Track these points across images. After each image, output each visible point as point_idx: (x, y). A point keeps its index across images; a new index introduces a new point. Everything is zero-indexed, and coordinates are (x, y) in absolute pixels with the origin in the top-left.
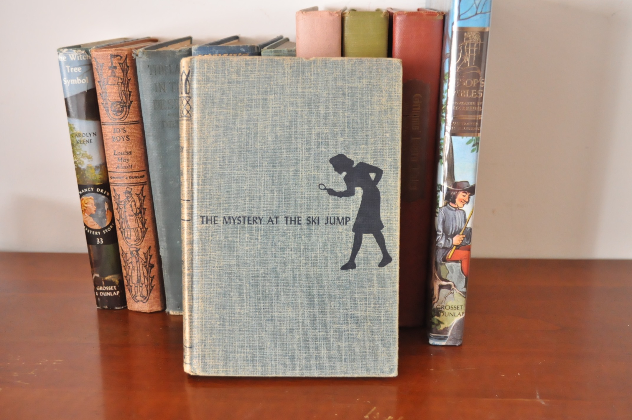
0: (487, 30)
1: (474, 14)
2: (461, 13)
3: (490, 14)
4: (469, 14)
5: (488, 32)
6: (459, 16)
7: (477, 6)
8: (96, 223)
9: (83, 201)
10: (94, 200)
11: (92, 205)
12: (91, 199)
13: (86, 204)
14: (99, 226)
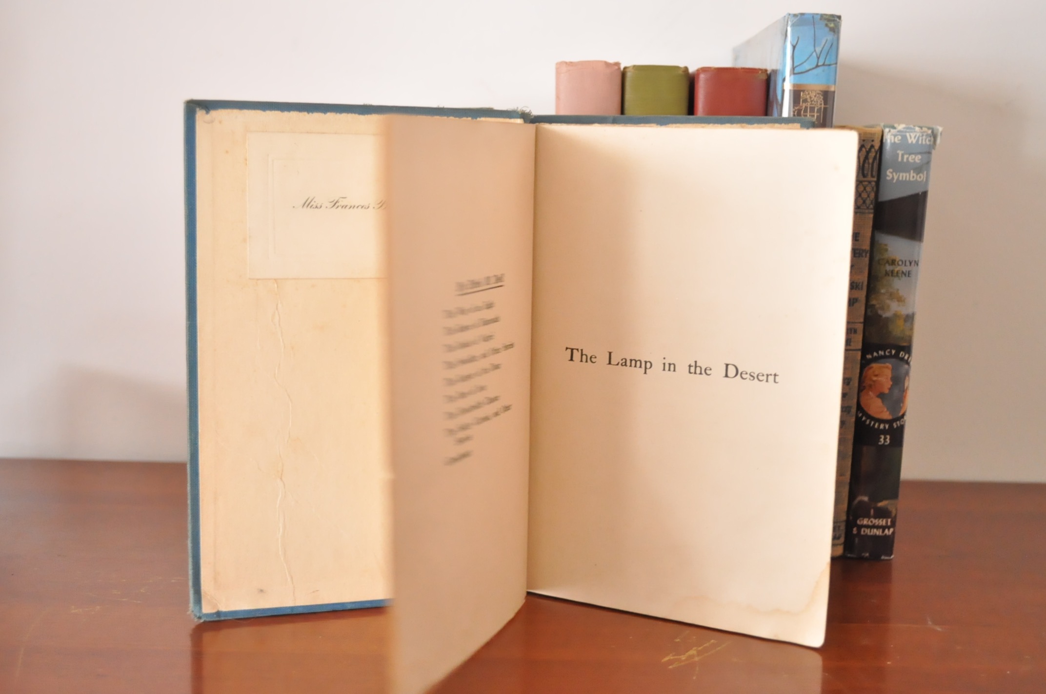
0: (832, 89)
1: (814, 65)
2: (795, 65)
3: (836, 67)
4: (807, 66)
5: (834, 92)
6: (793, 68)
7: (818, 56)
8: (886, 410)
9: (871, 371)
10: (893, 369)
11: (887, 378)
12: (887, 367)
13: (876, 376)
14: (890, 414)
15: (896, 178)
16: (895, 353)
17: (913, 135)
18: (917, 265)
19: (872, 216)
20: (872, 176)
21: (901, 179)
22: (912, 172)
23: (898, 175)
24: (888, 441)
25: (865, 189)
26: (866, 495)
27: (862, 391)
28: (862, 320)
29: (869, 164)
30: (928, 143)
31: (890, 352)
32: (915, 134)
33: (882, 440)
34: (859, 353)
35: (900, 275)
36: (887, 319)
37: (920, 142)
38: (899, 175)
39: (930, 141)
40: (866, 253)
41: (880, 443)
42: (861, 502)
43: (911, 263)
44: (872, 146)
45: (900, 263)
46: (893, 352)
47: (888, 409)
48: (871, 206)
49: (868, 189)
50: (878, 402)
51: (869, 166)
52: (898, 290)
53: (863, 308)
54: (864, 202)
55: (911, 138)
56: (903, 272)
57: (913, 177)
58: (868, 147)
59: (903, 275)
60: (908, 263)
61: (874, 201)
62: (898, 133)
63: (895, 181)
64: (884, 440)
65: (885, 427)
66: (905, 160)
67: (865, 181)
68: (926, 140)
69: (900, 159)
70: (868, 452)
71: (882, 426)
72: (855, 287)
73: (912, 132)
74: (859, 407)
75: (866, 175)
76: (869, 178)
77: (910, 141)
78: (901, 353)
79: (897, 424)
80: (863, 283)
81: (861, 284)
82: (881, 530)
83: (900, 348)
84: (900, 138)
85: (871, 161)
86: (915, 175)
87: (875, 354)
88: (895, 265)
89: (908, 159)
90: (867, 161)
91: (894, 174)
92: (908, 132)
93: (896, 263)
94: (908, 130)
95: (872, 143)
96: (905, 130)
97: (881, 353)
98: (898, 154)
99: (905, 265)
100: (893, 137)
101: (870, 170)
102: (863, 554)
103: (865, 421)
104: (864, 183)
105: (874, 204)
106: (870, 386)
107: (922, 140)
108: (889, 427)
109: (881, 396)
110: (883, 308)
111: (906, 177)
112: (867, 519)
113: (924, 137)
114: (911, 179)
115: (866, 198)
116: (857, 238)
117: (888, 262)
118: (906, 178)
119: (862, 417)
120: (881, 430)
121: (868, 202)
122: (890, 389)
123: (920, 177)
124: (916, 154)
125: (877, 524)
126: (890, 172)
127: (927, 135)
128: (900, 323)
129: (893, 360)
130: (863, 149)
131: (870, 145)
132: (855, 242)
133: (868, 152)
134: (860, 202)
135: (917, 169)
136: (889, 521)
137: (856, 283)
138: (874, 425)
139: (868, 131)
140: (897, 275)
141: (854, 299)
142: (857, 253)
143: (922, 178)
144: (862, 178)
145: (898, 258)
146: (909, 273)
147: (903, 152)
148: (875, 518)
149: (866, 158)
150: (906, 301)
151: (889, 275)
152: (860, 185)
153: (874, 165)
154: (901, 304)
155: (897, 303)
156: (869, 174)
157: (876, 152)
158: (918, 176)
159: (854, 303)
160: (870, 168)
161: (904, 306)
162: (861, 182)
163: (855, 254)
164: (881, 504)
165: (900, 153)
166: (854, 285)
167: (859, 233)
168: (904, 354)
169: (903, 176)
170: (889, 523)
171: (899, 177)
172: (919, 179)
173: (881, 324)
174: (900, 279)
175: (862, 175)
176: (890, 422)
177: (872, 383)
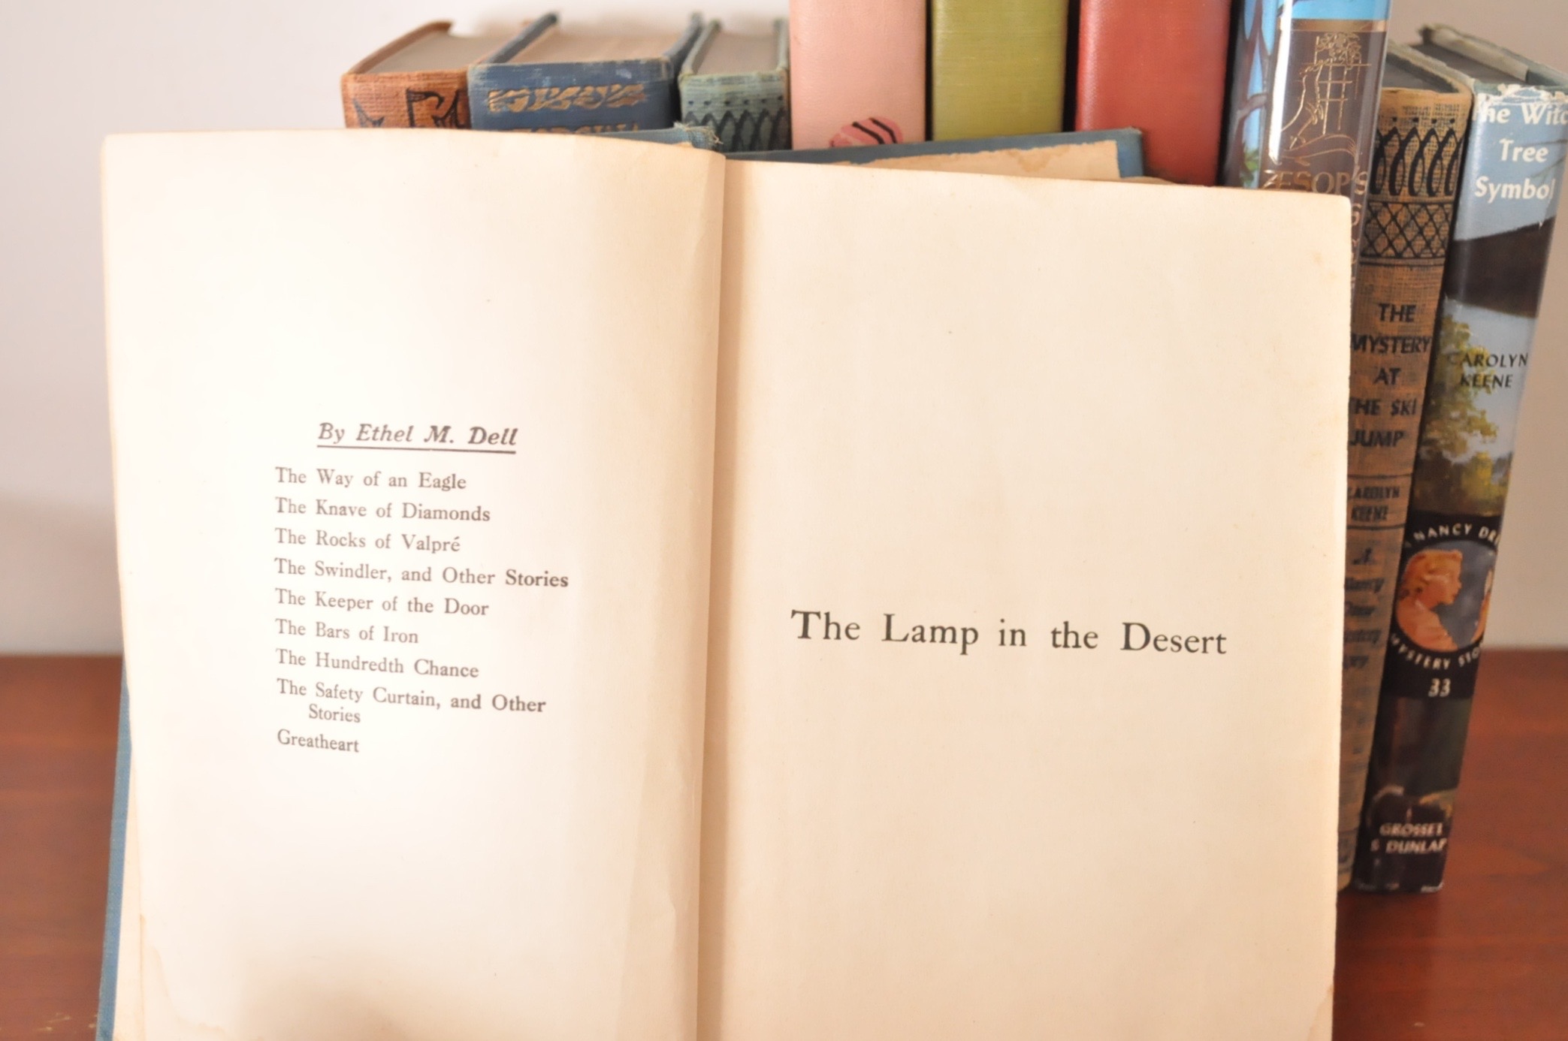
5: (1384, 35)
8: (1446, 634)
9: (1421, 564)
10: (1464, 561)
11: (1452, 577)
12: (1454, 557)
13: (1431, 572)
14: (1454, 641)
15: (1493, 193)
16: (1470, 531)
17: (1534, 107)
18: (1525, 362)
19: (1440, 270)
20: (1447, 192)
21: (1503, 195)
22: (1527, 181)
23: (1499, 186)
24: (1447, 689)
25: (1431, 219)
26: (1399, 784)
27: (1402, 598)
28: (1410, 470)
29: (1442, 169)
31: (1462, 529)
32: (1538, 105)
33: (1436, 688)
34: (1401, 531)
35: (1490, 384)
36: (1460, 468)
37: (1548, 122)
38: (1501, 188)
40: (1426, 343)
41: (1431, 694)
42: (1389, 797)
43: (1512, 360)
44: (1451, 133)
45: (1492, 361)
46: (1468, 528)
47: (1449, 633)
48: (1442, 251)
49: (1438, 218)
50: (1434, 621)
51: (1442, 174)
52: (1483, 413)
53: (1413, 447)
54: (1428, 245)
55: (1529, 112)
56: (1496, 378)
57: (1529, 192)
58: (1442, 133)
59: (1497, 384)
60: (1507, 361)
61: (1447, 242)
62: (1505, 104)
63: (1491, 201)
64: (1441, 688)
65: (1442, 665)
66: (1515, 158)
67: (1431, 204)
68: (1560, 114)
69: (1504, 157)
70: (1407, 710)
71: (1437, 664)
73: (1533, 101)
74: (1395, 628)
75: (1434, 190)
76: (1441, 197)
77: (1527, 120)
78: (1483, 530)
79: (1465, 659)
80: (1415, 401)
81: (1412, 404)
82: (1423, 845)
83: (1478, 522)
84: (1507, 112)
85: (1446, 162)
86: (1533, 188)
87: (1432, 532)
88: (1481, 365)
89: (1520, 155)
90: (1438, 162)
91: (1491, 186)
92: (1527, 101)
93: (1484, 362)
94: (1525, 98)
95: (1451, 126)
96: (1518, 97)
98: (1502, 146)
99: (1502, 365)
100: (1493, 111)
101: (1443, 181)
102: (1388, 885)
103: (1406, 654)
104: (1429, 207)
105: (1446, 246)
106: (1419, 590)
107: (1553, 116)
108: (1450, 665)
109: (1440, 609)
110: (1451, 447)
111: (1515, 190)
112: (1400, 825)
113: (1557, 111)
114: (1525, 196)
115: (1433, 237)
116: (1411, 316)
117: (1467, 359)
118: (1514, 194)
119: (1399, 646)
120: (1436, 670)
121: (1435, 244)
122: (1457, 597)
123: (1543, 192)
124: (1538, 145)
125: (1417, 833)
126: (1482, 182)
128: (1485, 474)
129: (1467, 544)
130: (1433, 139)
131: (1446, 129)
132: (1402, 324)
133: (1442, 145)
134: (1420, 243)
135: (1538, 176)
136: (1440, 827)
137: (1404, 402)
138: (1422, 661)
139: (1443, 102)
140: (1484, 385)
141: (1396, 433)
142: (1408, 345)
143: (1546, 194)
144: (1424, 196)
145: (1488, 352)
146: (1507, 381)
147: (1512, 142)
148: (1414, 822)
149: (1438, 156)
150: (1498, 433)
151: (1468, 384)
152: (1419, 211)
153: (1454, 171)
154: (1487, 438)
155: (1480, 437)
156: (1442, 190)
157: (1458, 145)
158: (1540, 190)
159: (1396, 439)
160: (1444, 176)
161: (1493, 442)
162: (1424, 205)
163: (1404, 345)
164: (1426, 800)
165: (1506, 143)
166: (1400, 407)
167: (1414, 307)
168: (1487, 532)
169: (1508, 190)
170: (1439, 831)
171: (1500, 192)
172: (1540, 196)
173: (1447, 477)
174: (1489, 392)
175: (1424, 192)
176: (1452, 656)
177: (1422, 585)
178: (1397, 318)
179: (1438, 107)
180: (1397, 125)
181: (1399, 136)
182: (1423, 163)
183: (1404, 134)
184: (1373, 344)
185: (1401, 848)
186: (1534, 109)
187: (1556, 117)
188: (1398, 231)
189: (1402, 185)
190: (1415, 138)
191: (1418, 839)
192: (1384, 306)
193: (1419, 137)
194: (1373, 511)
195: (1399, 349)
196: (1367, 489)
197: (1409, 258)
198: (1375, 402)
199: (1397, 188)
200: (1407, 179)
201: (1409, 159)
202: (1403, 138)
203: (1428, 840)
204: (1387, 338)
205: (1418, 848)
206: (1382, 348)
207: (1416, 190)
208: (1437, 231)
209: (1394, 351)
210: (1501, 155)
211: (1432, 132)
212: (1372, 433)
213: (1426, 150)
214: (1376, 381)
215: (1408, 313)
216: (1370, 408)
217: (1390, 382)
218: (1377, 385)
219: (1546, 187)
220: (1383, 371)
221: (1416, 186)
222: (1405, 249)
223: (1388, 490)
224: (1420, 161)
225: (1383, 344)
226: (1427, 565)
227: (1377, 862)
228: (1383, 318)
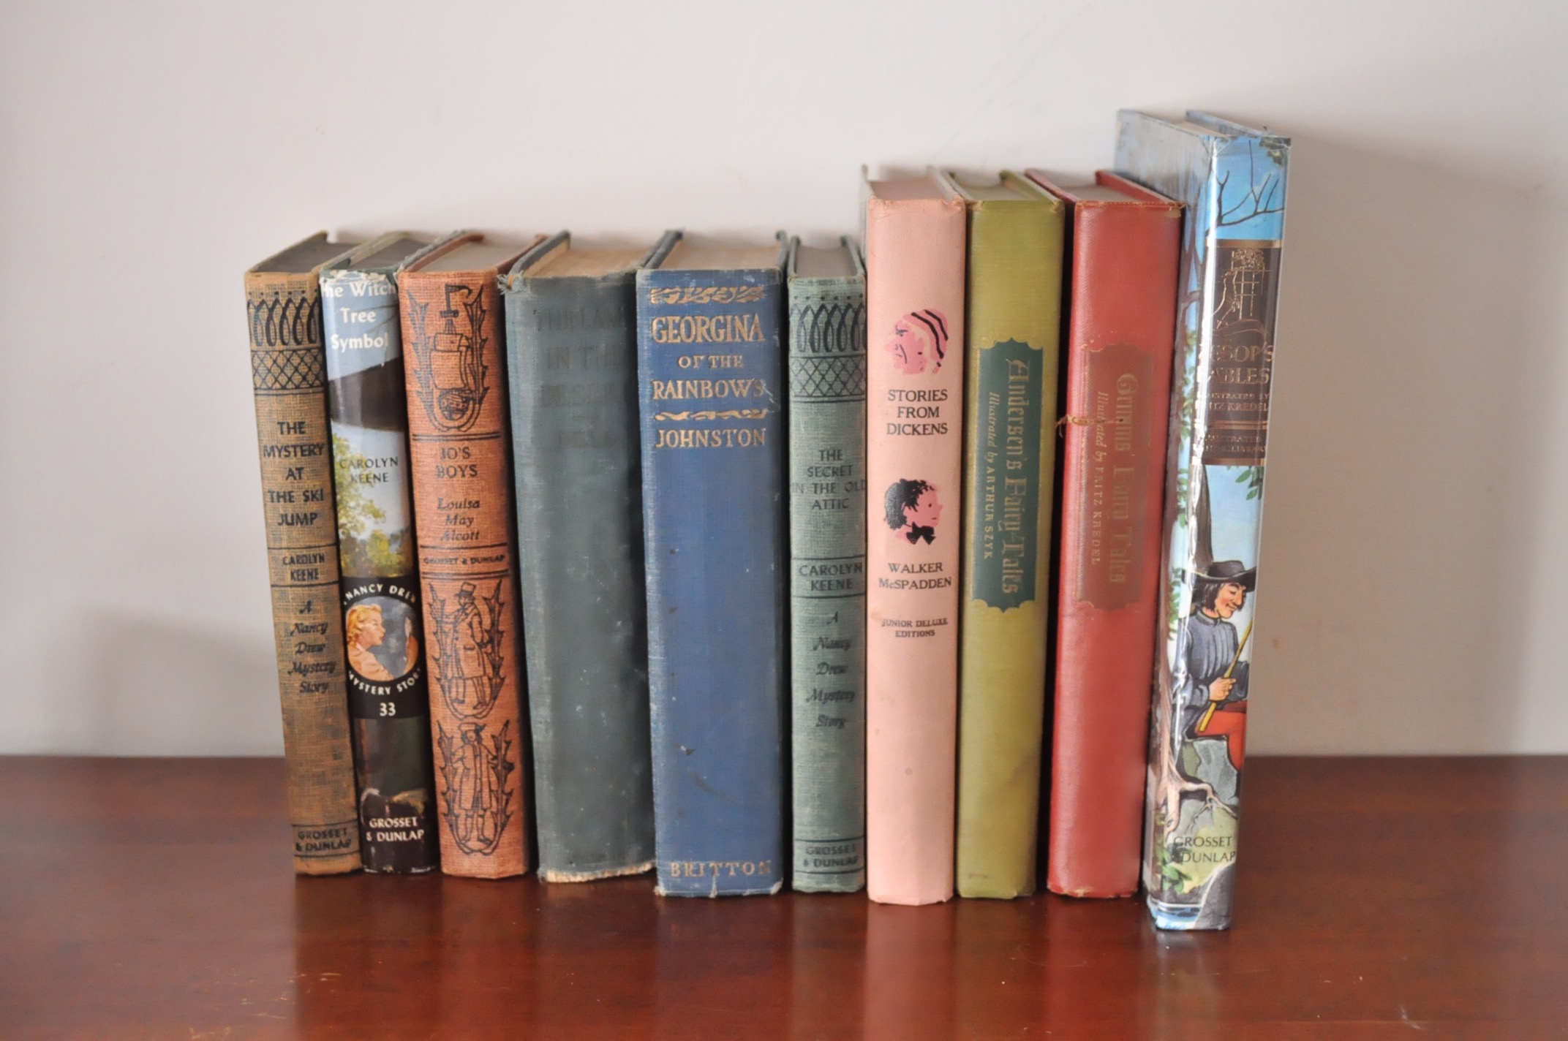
8: (382, 668)
9: (354, 617)
10: (383, 612)
11: (376, 625)
12: (375, 609)
13: (362, 622)
14: (389, 672)
15: (344, 346)
16: (382, 589)
19: (319, 396)
20: (311, 341)
21: (351, 347)
22: (365, 336)
23: (348, 340)
24: (390, 711)
25: (302, 360)
26: (375, 787)
27: (348, 643)
28: (333, 541)
29: (302, 325)
30: (383, 293)
31: (375, 588)
32: (361, 283)
33: (384, 709)
35: (371, 480)
36: (364, 543)
37: (370, 294)
38: (349, 342)
39: (384, 290)
40: (322, 448)
41: (382, 715)
42: (370, 797)
43: (384, 462)
44: (304, 300)
45: (369, 463)
46: (380, 587)
47: (384, 667)
48: (317, 383)
49: (307, 359)
50: (372, 658)
51: (303, 328)
52: (371, 501)
53: (330, 526)
54: (304, 378)
55: (356, 289)
56: (375, 476)
57: (369, 343)
58: (297, 301)
59: (376, 480)
60: (380, 463)
62: (338, 284)
63: (343, 351)
64: (387, 710)
65: (385, 692)
66: (353, 320)
67: (300, 350)
68: (379, 288)
69: (346, 320)
70: (368, 727)
72: (310, 497)
73: (356, 280)
74: (348, 666)
75: (300, 340)
76: (306, 344)
77: (355, 294)
78: (392, 587)
79: (402, 686)
80: (322, 491)
81: (319, 492)
82: (404, 835)
83: (389, 582)
84: (342, 290)
85: (305, 320)
86: (370, 340)
87: (356, 592)
88: (361, 465)
89: (356, 317)
90: (299, 321)
91: (341, 340)
92: (353, 281)
93: (364, 464)
94: (351, 279)
95: (302, 297)
96: (346, 278)
97: (364, 590)
98: (342, 312)
99: (377, 466)
100: (332, 289)
101: (306, 334)
102: (385, 868)
103: (358, 685)
104: (299, 352)
105: (321, 379)
106: (357, 636)
107: (373, 290)
110: (355, 528)
111: (358, 343)
112: (382, 820)
113: (376, 286)
114: (366, 346)
115: (307, 373)
116: (302, 430)
117: (352, 463)
118: (359, 346)
120: (381, 696)
121: (310, 378)
122: (383, 639)
123: (379, 342)
124: (367, 310)
125: (396, 825)
127: (379, 283)
128: (383, 546)
130: (291, 305)
131: (300, 298)
132: (298, 435)
133: (299, 309)
134: (297, 378)
135: (373, 332)
136: (414, 819)
137: (312, 492)
138: (370, 689)
139: (294, 280)
140: (368, 481)
141: (311, 514)
142: (305, 451)
143: (382, 343)
144: (293, 345)
145: (365, 458)
146: (384, 478)
147: (348, 309)
148: (393, 818)
149: (297, 317)
150: (386, 515)
151: (356, 482)
152: (292, 355)
153: (313, 326)
154: (379, 520)
155: (373, 519)
156: (306, 339)
157: (312, 308)
158: (376, 341)
159: (312, 519)
160: (306, 330)
161: (384, 522)
162: (294, 351)
163: (302, 451)
164: (397, 798)
165: (345, 310)
166: (310, 494)
167: (303, 423)
168: (396, 589)
169: (353, 343)
170: (415, 824)
171: (348, 346)
172: (377, 345)
173: (357, 550)
174: (372, 486)
175: (292, 342)
176: (392, 684)
177: (358, 632)
178: (292, 431)
179: (290, 283)
180: (264, 297)
181: (267, 306)
182: (288, 322)
183: (270, 304)
184: (280, 451)
185: (386, 836)
186: (359, 286)
187: (376, 291)
188: (279, 371)
189: (276, 339)
190: (278, 306)
191: (399, 830)
192: (281, 424)
193: (280, 304)
194: (306, 572)
195: (299, 454)
196: (298, 556)
197: (292, 389)
198: (290, 493)
199: (273, 341)
200: (278, 334)
201: (277, 320)
202: (270, 306)
203: (407, 830)
204: (288, 446)
205: (401, 837)
206: (287, 454)
207: (287, 341)
208: (310, 369)
209: (295, 455)
210: (343, 320)
211: (289, 301)
212: (292, 516)
213: (287, 313)
214: (287, 478)
215: (300, 428)
216: (288, 498)
217: (298, 477)
218: (289, 481)
219: (380, 339)
220: (290, 470)
221: (286, 338)
222: (287, 383)
223: (315, 557)
224: (285, 321)
225: (286, 451)
226: (358, 617)
227: (373, 850)
228: (282, 433)
